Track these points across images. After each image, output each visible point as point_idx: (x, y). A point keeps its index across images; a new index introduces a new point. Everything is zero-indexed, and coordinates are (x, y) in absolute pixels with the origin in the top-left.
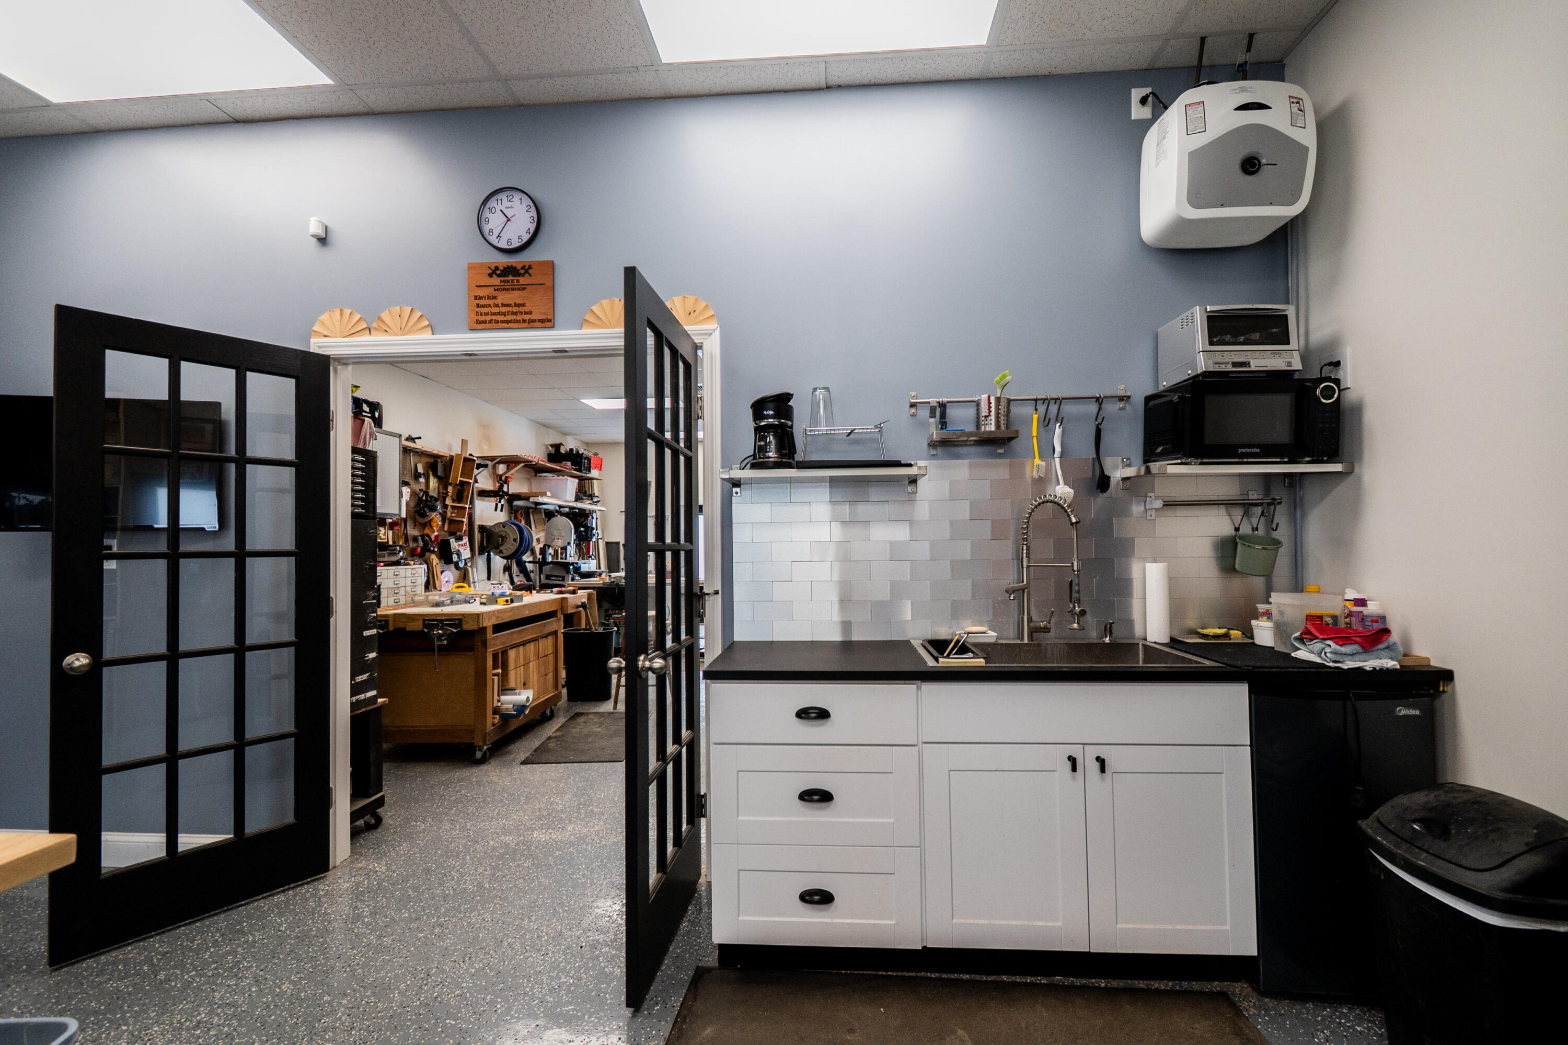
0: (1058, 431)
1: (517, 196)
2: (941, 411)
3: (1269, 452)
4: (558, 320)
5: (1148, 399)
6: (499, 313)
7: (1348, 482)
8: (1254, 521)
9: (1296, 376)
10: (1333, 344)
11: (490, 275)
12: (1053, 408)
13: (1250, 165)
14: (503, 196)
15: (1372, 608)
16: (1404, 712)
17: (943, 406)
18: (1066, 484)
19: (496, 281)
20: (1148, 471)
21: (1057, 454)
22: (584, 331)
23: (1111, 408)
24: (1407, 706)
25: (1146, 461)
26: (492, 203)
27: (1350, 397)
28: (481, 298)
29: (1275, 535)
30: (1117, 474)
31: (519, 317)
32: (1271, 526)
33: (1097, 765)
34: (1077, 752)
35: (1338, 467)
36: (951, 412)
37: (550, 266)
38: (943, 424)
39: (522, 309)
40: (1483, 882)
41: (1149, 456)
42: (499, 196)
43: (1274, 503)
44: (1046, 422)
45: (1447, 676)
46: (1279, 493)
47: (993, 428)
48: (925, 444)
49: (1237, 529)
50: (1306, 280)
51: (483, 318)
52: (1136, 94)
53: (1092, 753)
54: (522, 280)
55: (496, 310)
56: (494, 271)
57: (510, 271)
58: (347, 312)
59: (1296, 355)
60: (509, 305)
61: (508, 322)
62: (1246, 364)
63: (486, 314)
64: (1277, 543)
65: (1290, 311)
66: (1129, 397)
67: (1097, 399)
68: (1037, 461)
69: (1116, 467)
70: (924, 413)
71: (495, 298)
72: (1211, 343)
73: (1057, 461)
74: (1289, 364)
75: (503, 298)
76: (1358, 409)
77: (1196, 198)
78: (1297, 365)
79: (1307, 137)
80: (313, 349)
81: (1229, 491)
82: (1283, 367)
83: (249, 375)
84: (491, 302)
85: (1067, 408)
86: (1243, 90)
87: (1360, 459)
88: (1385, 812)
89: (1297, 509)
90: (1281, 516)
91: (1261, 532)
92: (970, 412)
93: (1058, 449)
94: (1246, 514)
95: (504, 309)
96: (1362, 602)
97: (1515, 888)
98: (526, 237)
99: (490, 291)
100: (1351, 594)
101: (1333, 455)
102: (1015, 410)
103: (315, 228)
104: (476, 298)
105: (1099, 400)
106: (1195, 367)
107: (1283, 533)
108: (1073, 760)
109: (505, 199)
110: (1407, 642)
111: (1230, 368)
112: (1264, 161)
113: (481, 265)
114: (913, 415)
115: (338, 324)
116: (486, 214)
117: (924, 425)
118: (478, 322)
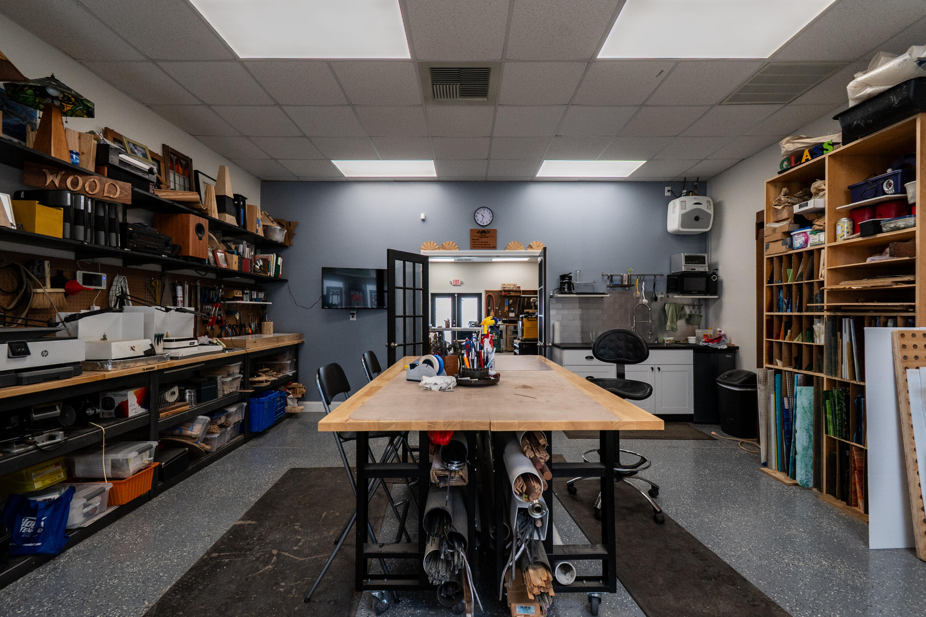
0: (644, 284)
1: (486, 210)
2: (611, 278)
3: (700, 293)
4: (497, 247)
5: (668, 276)
6: (480, 245)
7: (719, 300)
8: (696, 310)
9: (707, 273)
10: (716, 264)
11: (477, 233)
12: (642, 277)
13: (697, 219)
14: (482, 209)
15: (723, 332)
16: (728, 356)
17: (612, 276)
18: (646, 299)
19: (479, 235)
20: (668, 296)
21: (643, 290)
22: (506, 251)
23: (658, 278)
24: (728, 355)
25: (667, 293)
26: (478, 211)
27: (720, 278)
28: (474, 240)
29: (701, 314)
30: (659, 296)
31: (486, 246)
32: (700, 312)
33: (658, 369)
34: (653, 366)
35: (716, 297)
36: (614, 278)
37: (495, 231)
38: (612, 281)
39: (487, 243)
40: (736, 383)
41: (668, 291)
42: (480, 209)
43: (701, 305)
44: (640, 282)
45: (738, 348)
46: (703, 302)
47: (627, 284)
48: (606, 286)
49: (691, 312)
50: (711, 245)
51: (474, 246)
52: (667, 189)
53: (657, 367)
54: (487, 235)
55: (479, 243)
56: (479, 232)
57: (484, 232)
58: (432, 242)
59: (707, 267)
60: (483, 242)
61: (483, 247)
62: (694, 269)
63: (476, 245)
64: (701, 316)
65: (706, 255)
66: (663, 275)
67: (654, 275)
68: (638, 292)
69: (659, 294)
70: (606, 278)
71: (479, 240)
72: (686, 264)
73: (643, 292)
74: (705, 270)
75: (481, 240)
76: (722, 282)
77: (683, 225)
78: (707, 270)
79: (711, 212)
80: (422, 254)
81: (690, 302)
82: (704, 270)
83: (416, 264)
84: (478, 241)
85: (646, 277)
86: (695, 199)
87: (722, 294)
88: (721, 376)
89: (707, 307)
90: (703, 309)
91: (697, 313)
92: (619, 278)
93: (643, 289)
94: (694, 308)
95: (481, 243)
96: (720, 331)
97: (742, 383)
98: (489, 222)
99: (477, 238)
100: (718, 329)
101: (715, 294)
102: (632, 277)
103: (423, 216)
104: (473, 239)
105: (655, 276)
106: (681, 270)
107: (703, 314)
108: (652, 368)
109: (482, 210)
110: (730, 341)
111: (690, 270)
112: (700, 218)
113: (475, 230)
114: (603, 278)
115: (429, 246)
116: (476, 214)
117: (605, 281)
118: (473, 247)
